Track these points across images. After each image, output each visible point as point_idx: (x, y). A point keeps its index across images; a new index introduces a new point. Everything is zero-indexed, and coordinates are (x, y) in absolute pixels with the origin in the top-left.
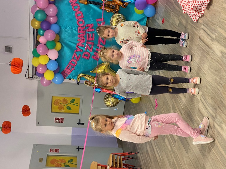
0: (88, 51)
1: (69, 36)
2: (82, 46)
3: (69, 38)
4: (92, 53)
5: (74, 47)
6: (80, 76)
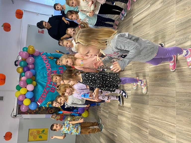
2: (50, 84)
3: (42, 79)
5: (44, 85)
6: (49, 103)
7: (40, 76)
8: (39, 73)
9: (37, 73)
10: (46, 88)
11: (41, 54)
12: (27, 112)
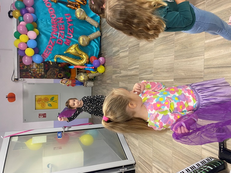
0: (61, 38)
1: (45, 27)
2: (56, 34)
4: (64, 40)
5: (49, 35)
6: (56, 57)
7: (42, 24)
8: (42, 20)
9: (39, 20)
10: (52, 40)
12: (31, 75)
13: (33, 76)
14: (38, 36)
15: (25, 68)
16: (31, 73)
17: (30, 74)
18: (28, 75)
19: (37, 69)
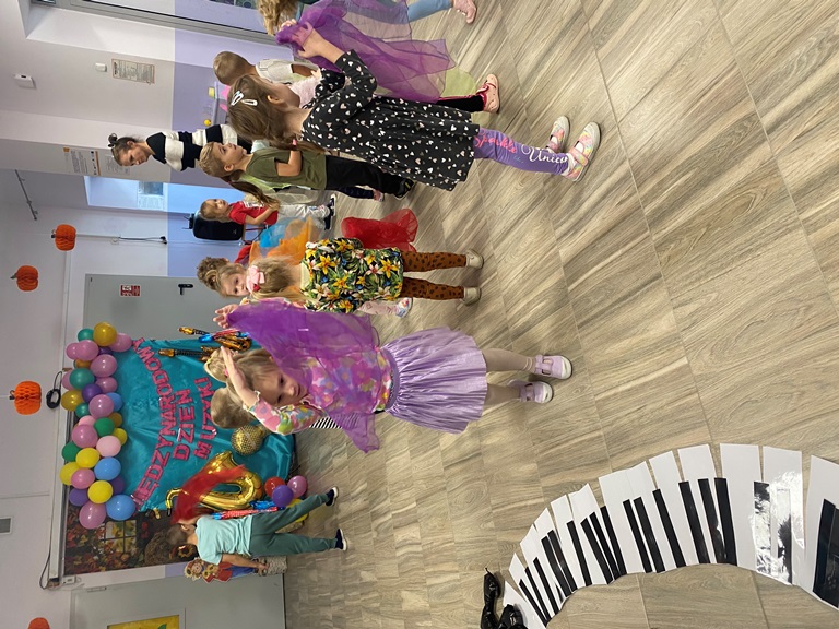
0: (184, 442)
1: (143, 419)
2: (171, 435)
3: (143, 423)
4: (194, 446)
5: (154, 439)
6: (172, 494)
7: (136, 413)
8: (135, 404)
9: (128, 404)
10: (161, 450)
11: (137, 344)
12: (97, 561)
13: (103, 564)
14: (126, 446)
15: (82, 541)
16: (100, 556)
17: (96, 558)
18: (90, 561)
19: (115, 541)
